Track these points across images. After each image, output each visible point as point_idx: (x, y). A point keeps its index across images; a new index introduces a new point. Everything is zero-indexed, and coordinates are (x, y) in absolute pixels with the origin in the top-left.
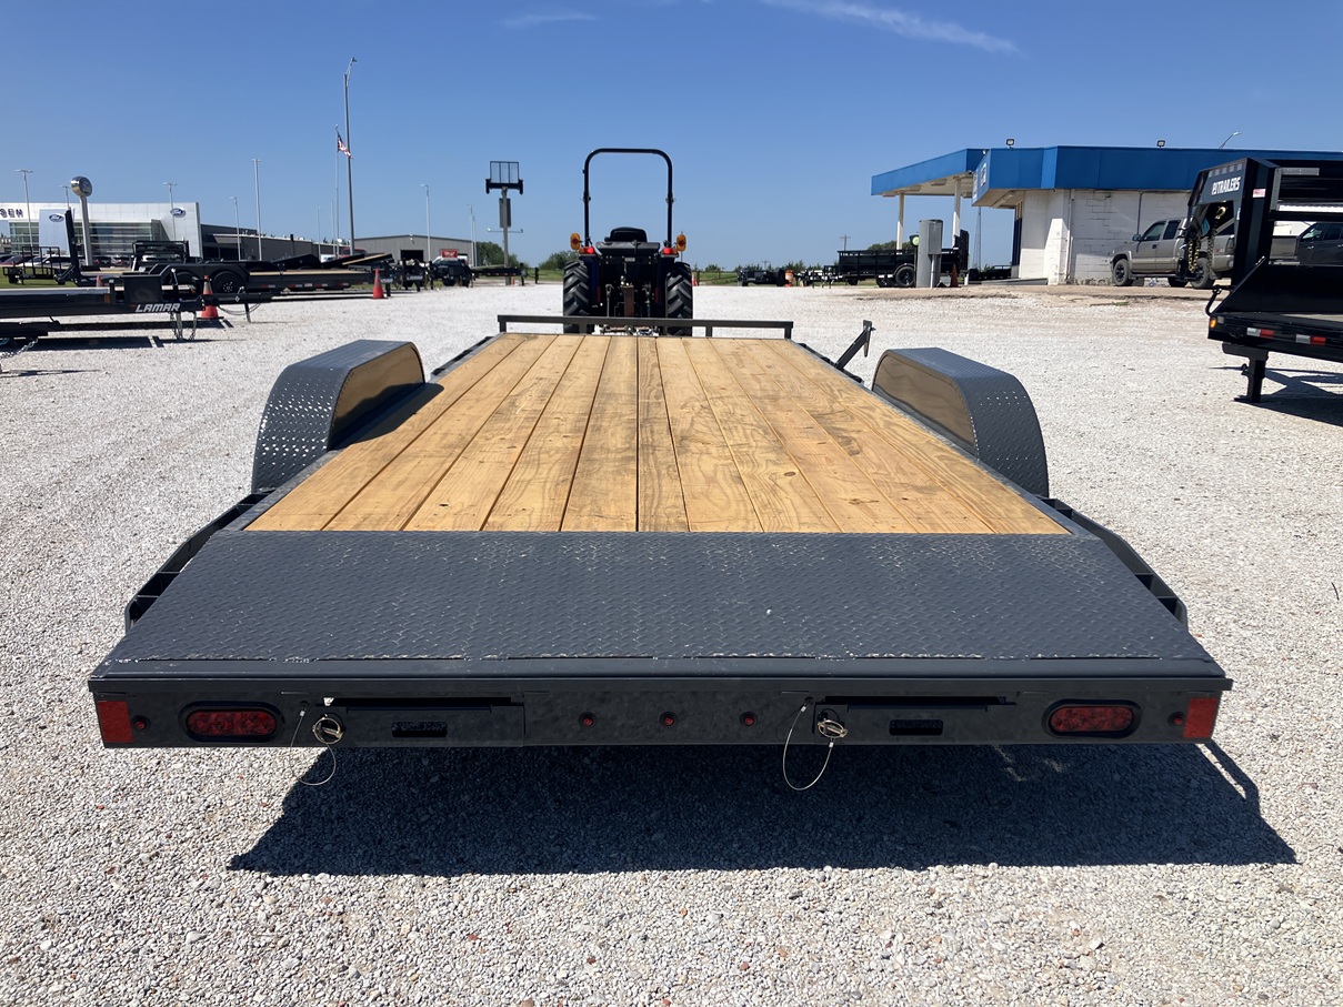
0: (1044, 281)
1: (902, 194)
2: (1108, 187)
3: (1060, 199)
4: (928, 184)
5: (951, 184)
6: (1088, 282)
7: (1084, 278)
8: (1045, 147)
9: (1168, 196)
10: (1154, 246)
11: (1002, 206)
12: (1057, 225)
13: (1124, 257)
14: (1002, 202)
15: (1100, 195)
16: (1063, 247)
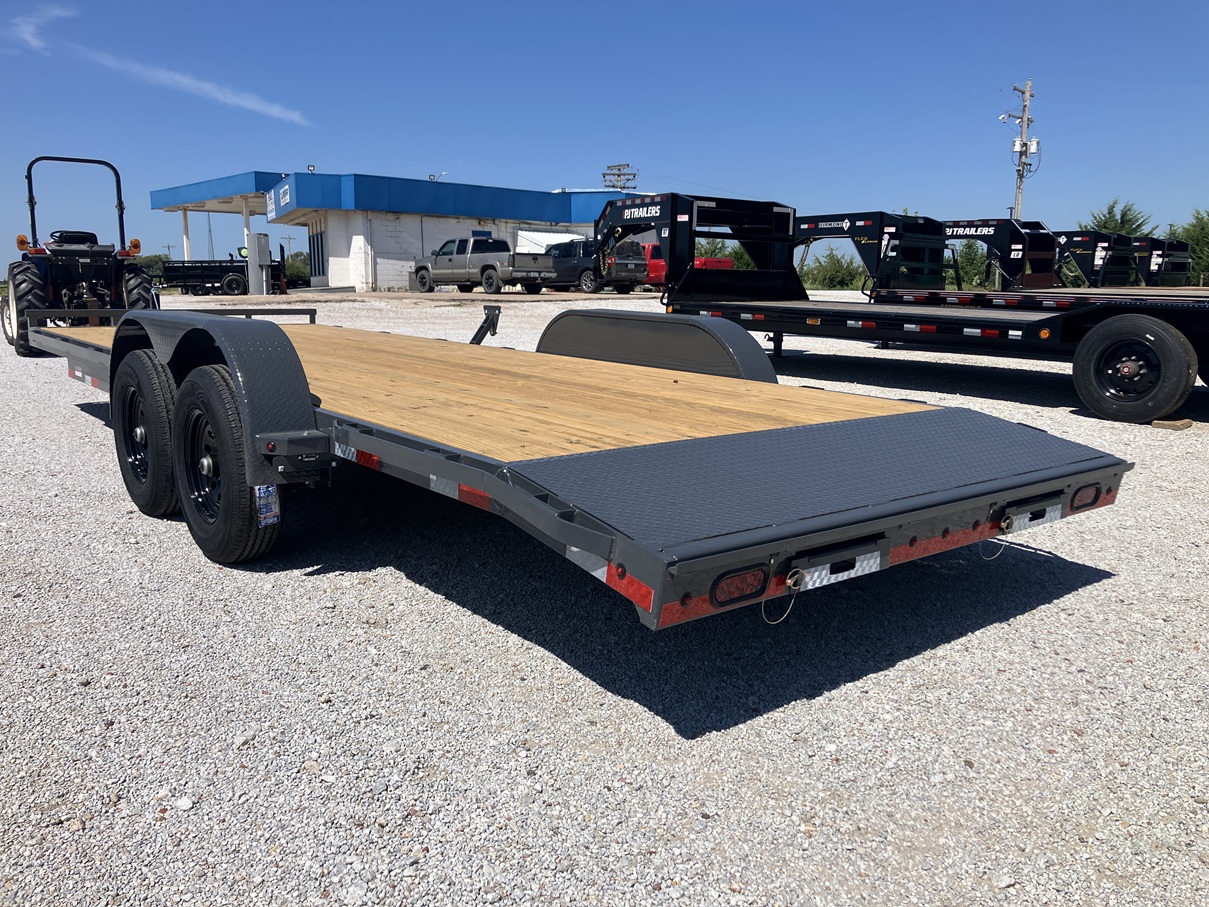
0: (352, 289)
1: (185, 210)
2: (397, 211)
3: (359, 220)
4: (215, 201)
5: (238, 202)
6: (389, 290)
7: (386, 286)
8: (342, 174)
9: (441, 220)
10: (450, 260)
11: (298, 224)
12: (358, 241)
13: (425, 268)
14: (296, 221)
15: (391, 217)
16: (366, 261)
